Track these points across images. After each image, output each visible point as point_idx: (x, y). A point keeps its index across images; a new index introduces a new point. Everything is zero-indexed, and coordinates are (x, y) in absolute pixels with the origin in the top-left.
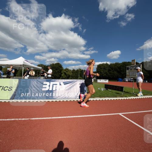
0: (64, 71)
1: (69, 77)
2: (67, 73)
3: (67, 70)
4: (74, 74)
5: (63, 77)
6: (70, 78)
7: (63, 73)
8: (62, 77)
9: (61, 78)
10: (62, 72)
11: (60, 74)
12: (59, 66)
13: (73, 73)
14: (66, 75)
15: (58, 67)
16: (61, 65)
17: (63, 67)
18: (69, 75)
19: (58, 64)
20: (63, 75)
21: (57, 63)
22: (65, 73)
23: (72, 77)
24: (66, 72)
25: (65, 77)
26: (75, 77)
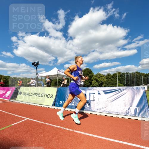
0: (95, 78)
1: (103, 84)
2: (99, 80)
3: (98, 76)
4: (110, 80)
5: (94, 85)
6: (104, 85)
7: (94, 80)
8: (93, 84)
9: (91, 85)
10: (92, 78)
11: (90, 81)
12: (89, 72)
13: (107, 79)
14: (97, 82)
15: (87, 74)
16: (91, 70)
18: (102, 82)
20: (93, 82)
21: (86, 68)
22: (96, 80)
23: (106, 83)
24: (97, 78)
25: (96, 85)
26: (111, 83)
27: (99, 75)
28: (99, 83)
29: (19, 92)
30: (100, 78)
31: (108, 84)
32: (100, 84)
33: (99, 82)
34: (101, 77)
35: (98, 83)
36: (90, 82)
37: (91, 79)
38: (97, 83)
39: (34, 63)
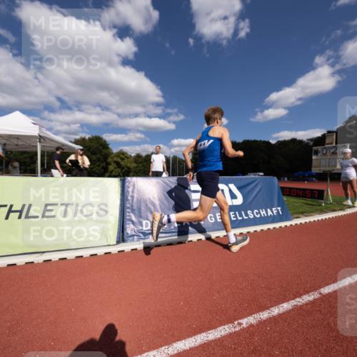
0: (115, 159)
2: (122, 163)
3: (122, 156)
4: (141, 165)
5: (114, 173)
6: (131, 174)
7: (113, 164)
8: (112, 173)
9: (107, 174)
10: (109, 160)
11: (104, 164)
12: (101, 145)
13: (135, 162)
14: (120, 168)
15: (97, 148)
17: (110, 146)
18: (128, 168)
20: (111, 168)
22: (118, 163)
23: (135, 172)
24: (119, 160)
25: (117, 174)
26: (142, 172)
27: (122, 155)
28: (123, 170)
30: (125, 161)
32: (124, 173)
33: (123, 168)
34: (128, 158)
35: (121, 170)
36: (103, 168)
37: (105, 161)
38: (119, 170)
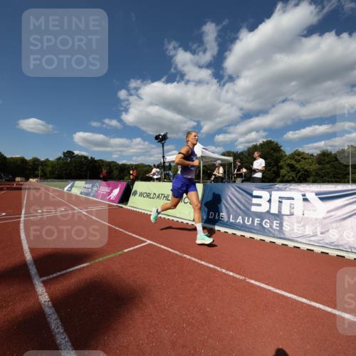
0: (289, 162)
1: (308, 176)
2: (298, 166)
3: (296, 157)
4: (328, 166)
5: (286, 177)
6: (311, 178)
7: (285, 168)
8: (283, 177)
9: (279, 179)
10: (281, 163)
11: (275, 169)
12: (272, 149)
13: (319, 163)
14: (294, 171)
15: (268, 152)
16: (277, 144)
17: (282, 148)
18: (306, 171)
19: (269, 143)
20: (283, 172)
21: (265, 140)
22: (292, 167)
23: (317, 174)
24: (293, 162)
25: (291, 178)
27: (298, 156)
28: (299, 175)
29: (133, 190)
30: (301, 163)
31: (322, 177)
32: (300, 177)
33: (299, 171)
34: (305, 159)
35: (296, 174)
36: (274, 172)
37: (277, 165)
38: (293, 174)
39: (159, 135)
